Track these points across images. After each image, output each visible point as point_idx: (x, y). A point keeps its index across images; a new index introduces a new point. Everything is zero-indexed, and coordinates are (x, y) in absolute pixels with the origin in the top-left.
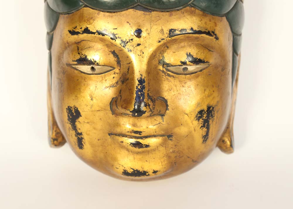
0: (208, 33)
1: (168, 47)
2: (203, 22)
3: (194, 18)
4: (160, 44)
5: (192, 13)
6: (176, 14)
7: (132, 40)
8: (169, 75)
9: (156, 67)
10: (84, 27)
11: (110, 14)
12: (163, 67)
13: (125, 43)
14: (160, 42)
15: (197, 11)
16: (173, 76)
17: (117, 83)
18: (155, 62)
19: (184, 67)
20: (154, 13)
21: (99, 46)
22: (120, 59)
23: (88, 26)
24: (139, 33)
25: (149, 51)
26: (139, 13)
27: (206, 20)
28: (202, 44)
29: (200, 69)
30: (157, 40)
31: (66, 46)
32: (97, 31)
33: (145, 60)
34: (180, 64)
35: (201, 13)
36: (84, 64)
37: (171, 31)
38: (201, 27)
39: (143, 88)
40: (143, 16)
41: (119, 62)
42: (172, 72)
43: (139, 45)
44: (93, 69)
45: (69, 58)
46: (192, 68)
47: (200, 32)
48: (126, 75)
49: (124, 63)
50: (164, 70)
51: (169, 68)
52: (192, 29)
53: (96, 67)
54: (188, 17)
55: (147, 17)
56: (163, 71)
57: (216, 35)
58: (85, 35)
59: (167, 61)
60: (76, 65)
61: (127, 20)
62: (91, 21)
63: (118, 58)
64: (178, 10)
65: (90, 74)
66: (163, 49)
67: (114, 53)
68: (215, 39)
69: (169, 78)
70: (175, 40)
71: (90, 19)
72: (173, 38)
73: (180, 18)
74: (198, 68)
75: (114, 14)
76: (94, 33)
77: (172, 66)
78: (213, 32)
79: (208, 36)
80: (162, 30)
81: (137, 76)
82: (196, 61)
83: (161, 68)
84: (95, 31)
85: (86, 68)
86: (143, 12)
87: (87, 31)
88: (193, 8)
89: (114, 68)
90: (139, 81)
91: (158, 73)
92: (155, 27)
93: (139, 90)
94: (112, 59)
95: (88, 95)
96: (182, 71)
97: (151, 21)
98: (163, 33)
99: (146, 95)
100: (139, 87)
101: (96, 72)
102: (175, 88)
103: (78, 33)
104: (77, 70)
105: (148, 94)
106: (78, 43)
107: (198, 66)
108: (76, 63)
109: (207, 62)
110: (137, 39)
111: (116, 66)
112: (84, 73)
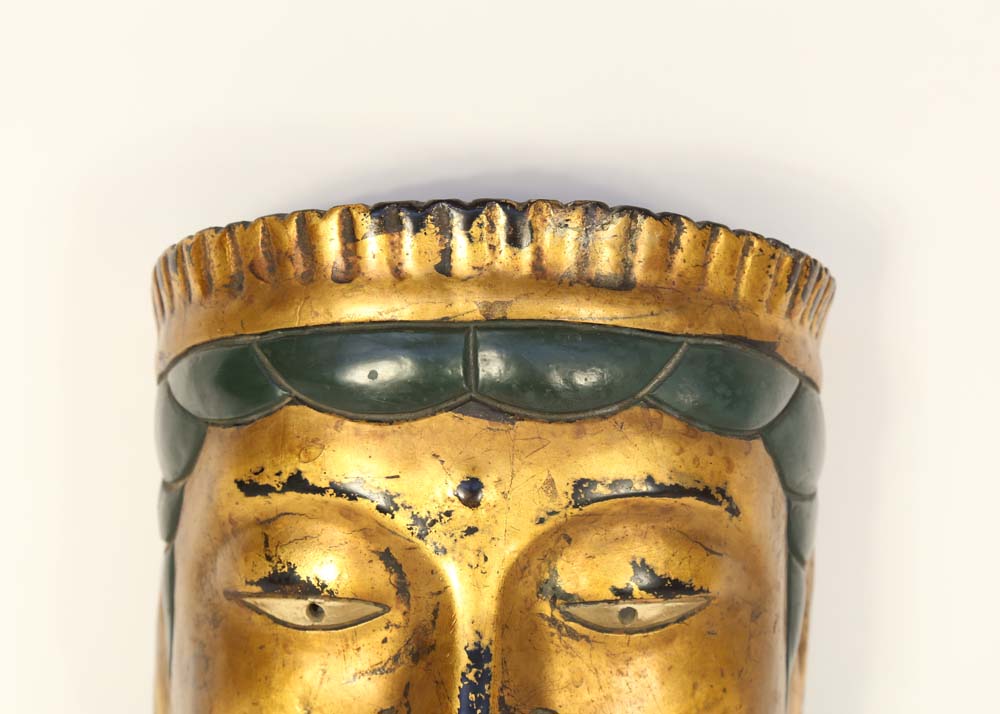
0: (705, 495)
1: (569, 540)
2: (688, 456)
3: (658, 444)
4: (541, 528)
5: (650, 428)
6: (597, 432)
7: (448, 514)
8: (572, 634)
9: (529, 606)
10: (288, 471)
11: (377, 428)
12: (553, 605)
13: (424, 525)
14: (542, 521)
15: (666, 419)
16: (587, 639)
17: (395, 658)
18: (526, 589)
19: (622, 606)
20: (523, 427)
21: (337, 533)
22: (408, 578)
23: (302, 467)
24: (471, 491)
25: (505, 552)
26: (475, 425)
27: (697, 449)
28: (686, 528)
29: (676, 615)
30: (533, 514)
31: (227, 531)
32: (332, 485)
33: (493, 582)
34: (610, 596)
35: (680, 426)
36: (285, 595)
37: (579, 484)
38: (682, 474)
39: (485, 678)
40: (487, 435)
41: (402, 589)
42: (585, 624)
43: (471, 531)
44: (314, 609)
45: (233, 572)
46: (650, 611)
47: (676, 491)
48: (426, 631)
49: (420, 590)
50: (557, 615)
51: (572, 609)
52: (650, 479)
53: (325, 605)
54: (639, 440)
55: (501, 438)
56: (553, 621)
57: (730, 499)
58: (292, 495)
59: (566, 584)
60: (258, 595)
61: (434, 450)
62: (314, 451)
63: (401, 575)
64: (604, 417)
65: (304, 629)
66: (552, 544)
67: (386, 557)
68: (727, 515)
69: (574, 644)
70: (595, 517)
71: (311, 444)
72: (587, 509)
73: (608, 444)
74: (670, 611)
75: (389, 428)
76: (322, 491)
77: (585, 603)
78: (722, 492)
79: (702, 504)
80: (551, 482)
81: (464, 637)
82: (664, 588)
83: (545, 608)
84: (324, 484)
85: (291, 609)
86: (486, 423)
87: (297, 483)
88: (652, 412)
89: (386, 609)
90: (471, 655)
91: (535, 628)
92: (527, 472)
93: (473, 687)
94: (380, 577)
95: (297, 701)
96: (617, 622)
97: (514, 453)
98: (554, 494)
99: (494, 702)
100: (471, 676)
101: (323, 622)
102: (592, 677)
103: (266, 490)
104: (261, 613)
105: (501, 700)
106: (266, 523)
107: (670, 604)
108: (257, 589)
109: (701, 590)
110: (466, 511)
111: (392, 602)
112: (285, 624)
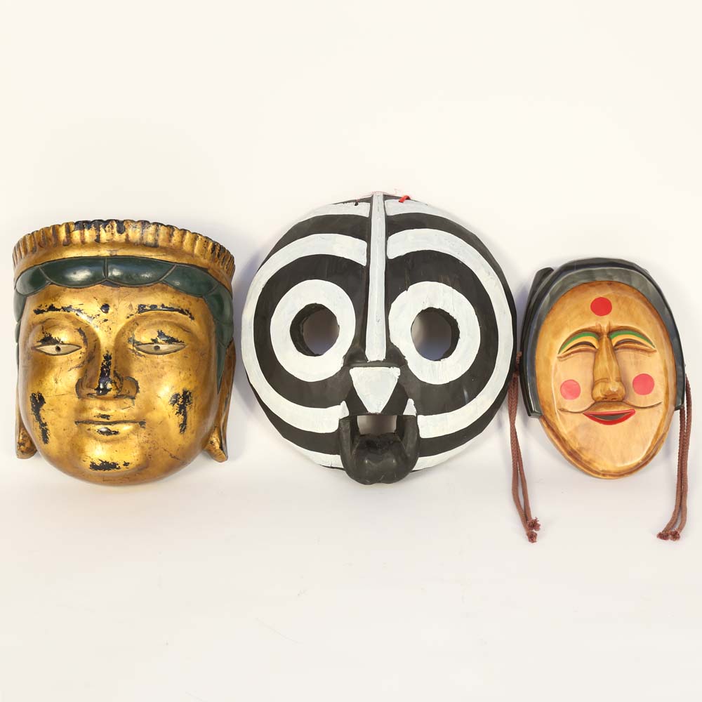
0: (182, 311)
1: (138, 325)
2: (176, 299)
3: (166, 295)
4: (128, 320)
5: (163, 290)
6: (146, 291)
7: (99, 315)
8: (140, 355)
9: (125, 346)
10: (49, 304)
11: (77, 290)
12: (133, 346)
13: (92, 318)
14: (128, 317)
15: (169, 288)
16: (144, 356)
17: (83, 363)
18: (124, 339)
19: (155, 345)
20: (122, 289)
21: (66, 323)
22: (87, 337)
23: (53, 303)
24: (105, 307)
25: (117, 329)
26: (108, 288)
27: (178, 297)
28: (177, 322)
29: (174, 349)
30: (126, 315)
31: (31, 327)
32: (62, 308)
33: (114, 336)
34: (151, 342)
35: (174, 290)
36: (49, 344)
37: (140, 306)
38: (173, 304)
39: (109, 364)
40: (111, 291)
41: (85, 341)
42: (143, 351)
43: (106, 320)
44: (58, 349)
45: (34, 339)
46: (164, 347)
47: (171, 309)
48: (92, 353)
49: (91, 341)
50: (135, 348)
51: (139, 347)
52: (163, 306)
53: (61, 346)
54: (159, 293)
55: (116, 292)
56: (133, 351)
57: (190, 314)
58: (50, 312)
59: (137, 339)
60: (41, 346)
61: (94, 296)
62: (57, 298)
63: (85, 336)
64: (148, 286)
65: (55, 355)
66: (132, 326)
67: (80, 330)
68: (190, 319)
69: (140, 358)
70: (146, 317)
71: (56, 296)
72: (143, 314)
73: (150, 294)
74: (171, 348)
75: (80, 290)
76: (59, 310)
77: (143, 344)
78: (188, 312)
79: (181, 314)
80: (131, 306)
81: (104, 352)
82: (171, 340)
83: (131, 346)
84: (60, 308)
85: (50, 349)
86: (110, 288)
87: (52, 308)
88: (164, 285)
89: (80, 347)
90: (105, 357)
91: (127, 352)
92: (123, 302)
93: (104, 367)
94: (78, 339)
95: (53, 379)
96: (153, 350)
97: (119, 297)
98: (132, 309)
99: (112, 371)
100: (105, 364)
101: (61, 352)
102: (146, 368)
103: (42, 312)
104: (42, 352)
105: (115, 371)
106: (43, 322)
107: (171, 345)
108: (40, 344)
109: (181, 342)
110: (105, 314)
111: (82, 345)
112: (49, 354)
